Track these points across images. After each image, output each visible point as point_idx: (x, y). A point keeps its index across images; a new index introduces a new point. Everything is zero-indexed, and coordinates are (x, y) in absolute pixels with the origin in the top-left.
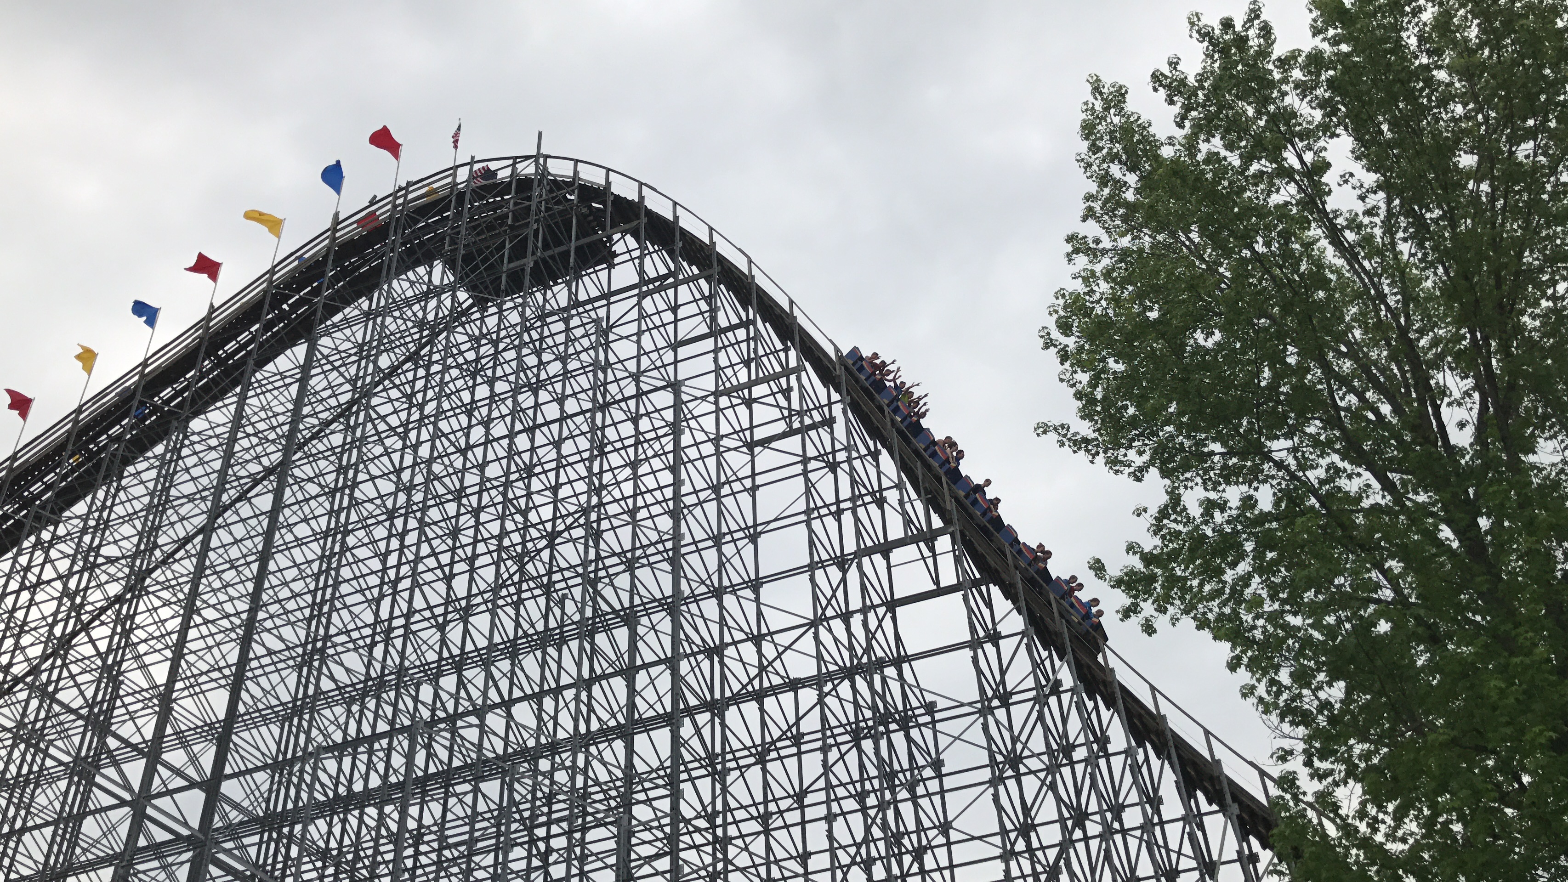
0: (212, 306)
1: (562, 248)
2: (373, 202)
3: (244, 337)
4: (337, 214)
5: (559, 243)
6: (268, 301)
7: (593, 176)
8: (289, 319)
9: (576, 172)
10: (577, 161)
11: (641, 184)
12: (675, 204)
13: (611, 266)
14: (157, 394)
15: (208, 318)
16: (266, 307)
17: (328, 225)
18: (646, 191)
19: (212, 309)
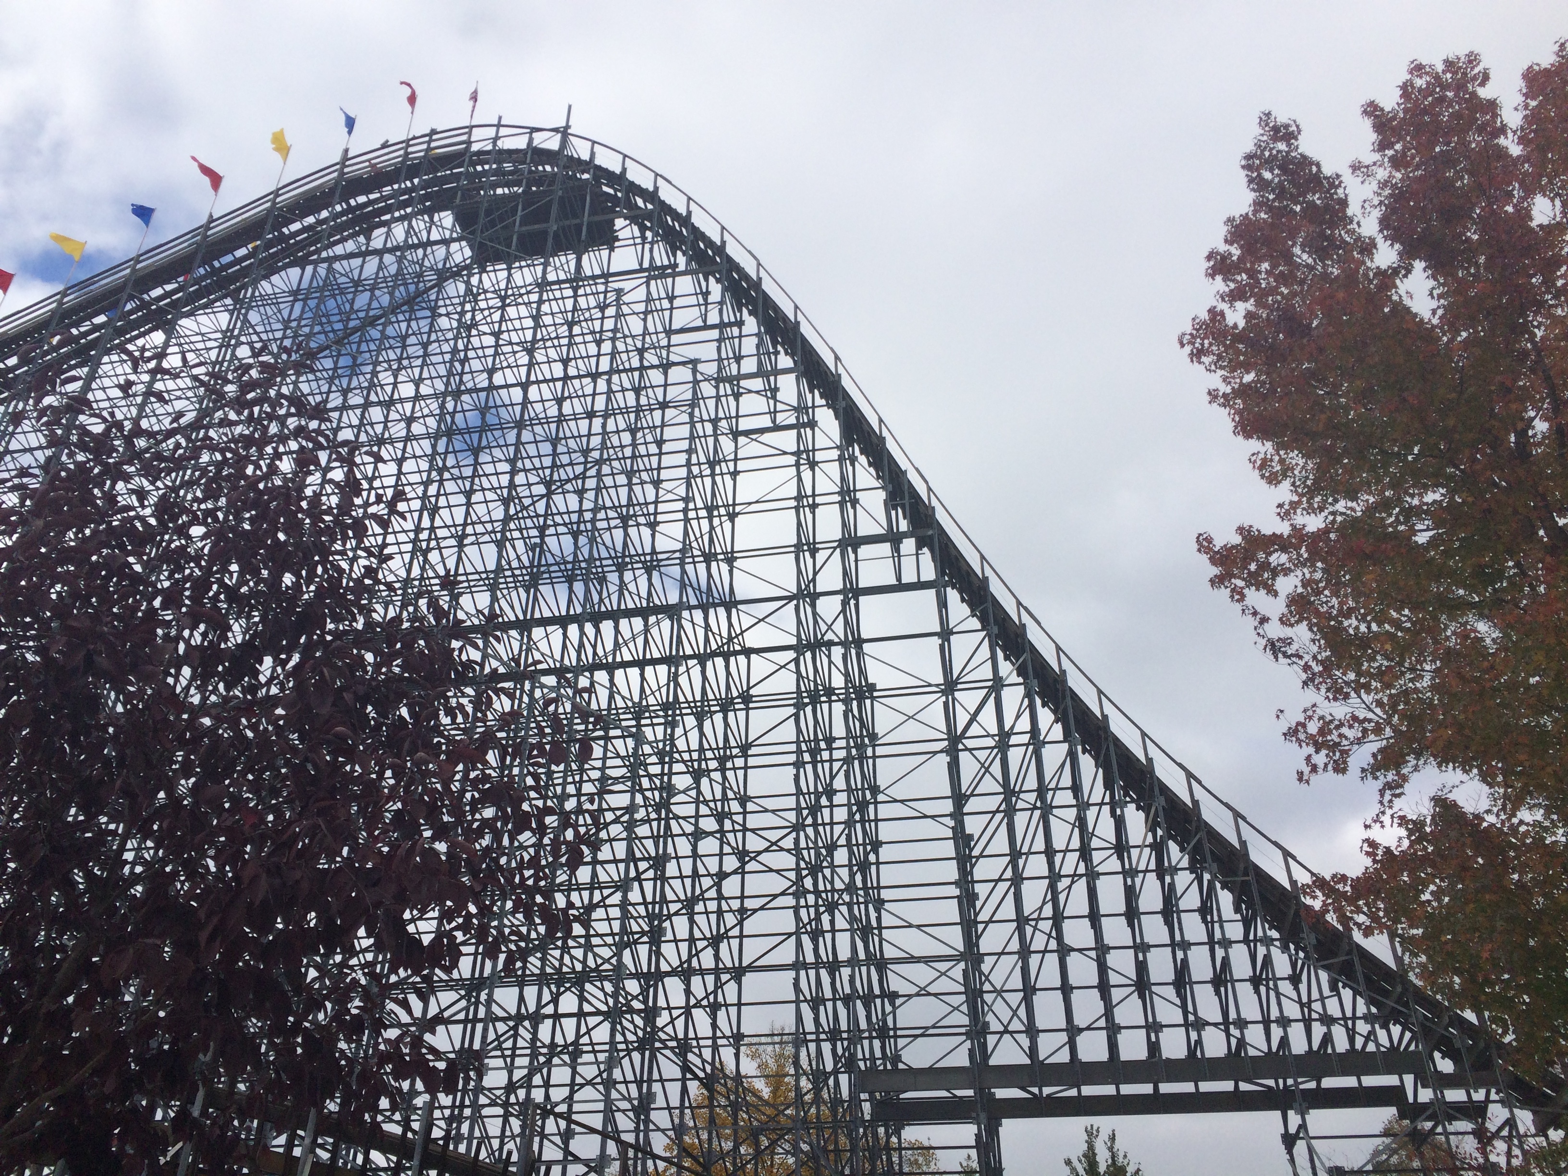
0: (211, 216)
1: (577, 221)
2: (385, 146)
3: (241, 252)
4: (346, 151)
5: (575, 216)
6: (270, 221)
7: (609, 161)
8: (287, 243)
9: (593, 154)
10: (594, 142)
11: (657, 175)
12: (689, 199)
13: (612, 249)
14: (147, 292)
15: (207, 227)
16: (268, 227)
17: (338, 160)
18: (660, 181)
19: (211, 220)
